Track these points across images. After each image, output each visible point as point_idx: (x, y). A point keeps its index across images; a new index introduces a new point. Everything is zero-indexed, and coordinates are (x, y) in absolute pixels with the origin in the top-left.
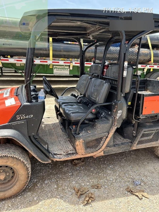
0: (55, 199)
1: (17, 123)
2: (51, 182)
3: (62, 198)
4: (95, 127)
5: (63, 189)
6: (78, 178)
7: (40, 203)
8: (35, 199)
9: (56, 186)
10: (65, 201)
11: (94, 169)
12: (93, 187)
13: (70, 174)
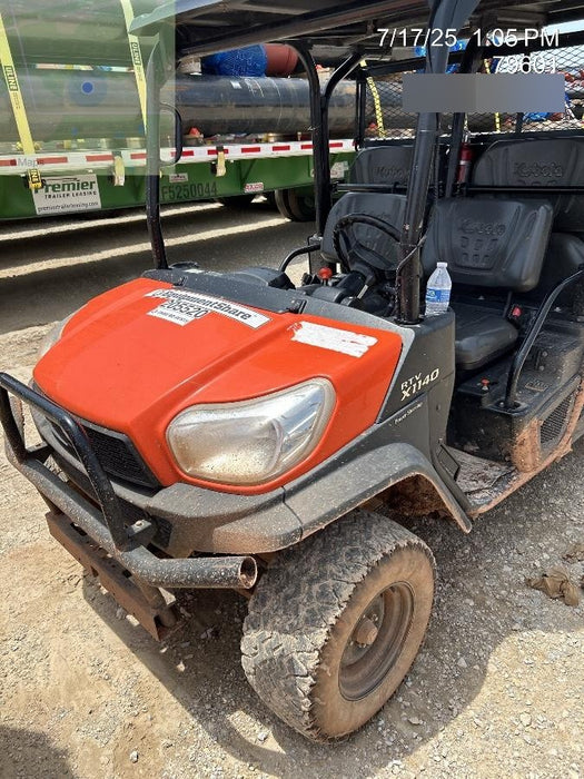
0: (516, 637)
1: (405, 412)
2: (444, 597)
3: (527, 625)
4: (542, 368)
5: (502, 601)
6: (503, 551)
7: (491, 668)
8: (462, 663)
9: (472, 604)
10: (547, 629)
11: (513, 510)
12: (568, 558)
13: (467, 551)
